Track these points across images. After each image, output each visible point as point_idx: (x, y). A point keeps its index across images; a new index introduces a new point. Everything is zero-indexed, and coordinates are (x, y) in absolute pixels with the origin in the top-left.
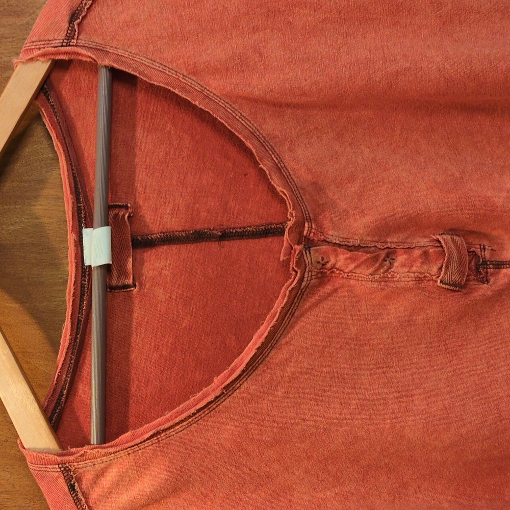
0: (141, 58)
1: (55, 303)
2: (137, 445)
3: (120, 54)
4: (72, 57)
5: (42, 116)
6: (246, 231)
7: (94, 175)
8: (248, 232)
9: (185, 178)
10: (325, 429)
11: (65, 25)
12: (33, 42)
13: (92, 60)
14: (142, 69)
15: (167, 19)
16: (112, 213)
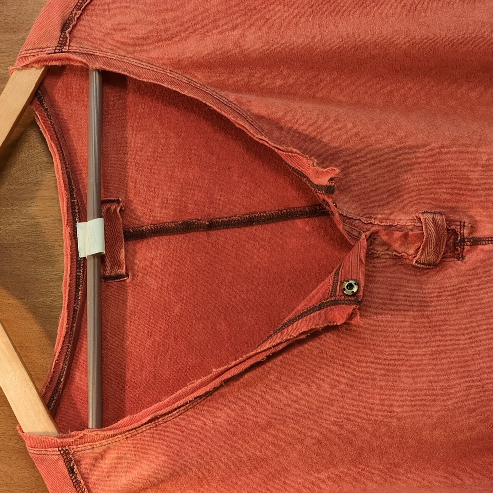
0: (129, 59)
1: (50, 298)
2: (135, 429)
3: (109, 57)
4: (65, 63)
5: (37, 119)
6: (232, 220)
7: (87, 172)
8: (234, 221)
9: (172, 172)
10: (317, 409)
11: (57, 34)
12: (28, 50)
13: (83, 65)
14: (131, 69)
15: (152, 22)
16: (105, 208)
